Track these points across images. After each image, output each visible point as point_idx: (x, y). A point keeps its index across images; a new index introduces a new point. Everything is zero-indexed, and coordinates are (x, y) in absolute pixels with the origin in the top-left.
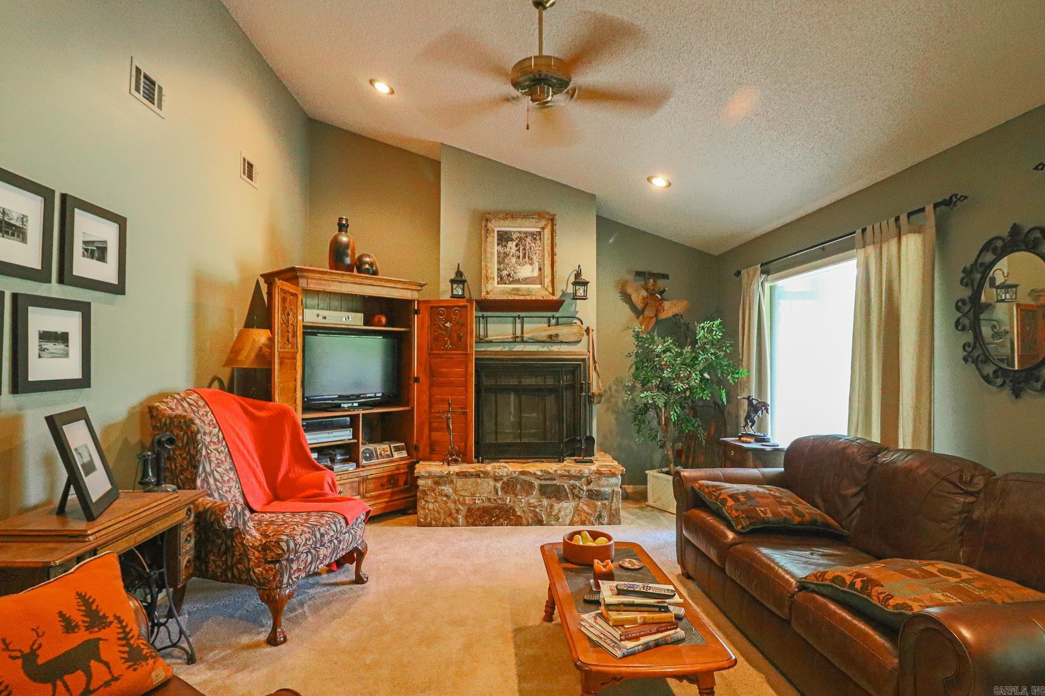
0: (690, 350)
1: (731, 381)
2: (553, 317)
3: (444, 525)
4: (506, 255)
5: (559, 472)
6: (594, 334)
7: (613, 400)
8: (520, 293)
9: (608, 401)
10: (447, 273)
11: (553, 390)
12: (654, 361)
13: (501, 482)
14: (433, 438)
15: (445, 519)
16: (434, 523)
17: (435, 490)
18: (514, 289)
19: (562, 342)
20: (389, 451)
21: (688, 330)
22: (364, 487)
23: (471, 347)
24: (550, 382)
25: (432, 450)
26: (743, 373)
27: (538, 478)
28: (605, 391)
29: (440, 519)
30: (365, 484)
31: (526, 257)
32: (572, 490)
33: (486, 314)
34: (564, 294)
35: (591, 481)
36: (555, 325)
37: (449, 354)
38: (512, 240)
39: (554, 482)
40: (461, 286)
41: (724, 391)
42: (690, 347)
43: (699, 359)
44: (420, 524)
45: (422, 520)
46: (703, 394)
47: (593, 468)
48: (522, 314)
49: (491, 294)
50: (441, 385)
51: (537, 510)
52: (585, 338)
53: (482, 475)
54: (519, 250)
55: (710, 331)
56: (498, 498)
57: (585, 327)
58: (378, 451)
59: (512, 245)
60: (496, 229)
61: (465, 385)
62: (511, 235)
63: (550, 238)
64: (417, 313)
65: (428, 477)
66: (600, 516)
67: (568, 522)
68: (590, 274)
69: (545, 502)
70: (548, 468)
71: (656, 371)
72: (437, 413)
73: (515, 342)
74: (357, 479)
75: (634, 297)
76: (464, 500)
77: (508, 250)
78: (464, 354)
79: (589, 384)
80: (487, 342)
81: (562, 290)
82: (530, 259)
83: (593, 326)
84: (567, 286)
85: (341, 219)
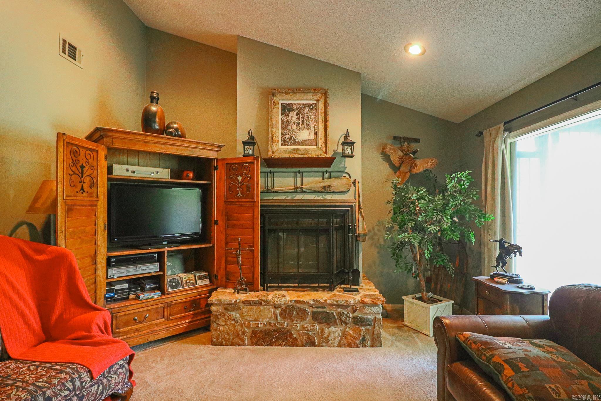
0: (441, 198)
1: (478, 224)
2: (327, 172)
3: (232, 344)
4: (289, 122)
5: (328, 302)
6: (360, 186)
7: (376, 237)
8: (300, 152)
9: (372, 238)
10: (242, 136)
11: (326, 231)
12: (410, 207)
13: (280, 309)
14: (228, 270)
15: (233, 339)
16: (224, 342)
17: (225, 315)
18: (294, 149)
19: (333, 192)
20: (194, 279)
21: (436, 182)
22: (169, 311)
23: (257, 195)
24: (323, 224)
25: (228, 279)
26: (490, 217)
27: (311, 306)
28: (370, 231)
29: (229, 339)
30: (169, 309)
31: (303, 123)
32: (340, 317)
33: (273, 170)
34: (335, 153)
35: (356, 310)
36: (327, 179)
37: (241, 202)
38: (293, 110)
39: (325, 310)
40: (252, 147)
41: (473, 233)
42: (441, 195)
43: (450, 205)
44: (213, 344)
45: (214, 340)
46: (453, 235)
47: (358, 297)
48: (302, 170)
49: (276, 153)
50: (234, 226)
51: (310, 333)
52: (352, 188)
53: (263, 303)
54: (298, 119)
55: (460, 181)
56: (277, 323)
57: (352, 180)
58: (184, 280)
59: (293, 114)
60: (281, 102)
61: (253, 228)
62: (292, 106)
63: (324, 108)
64: (216, 170)
65: (220, 304)
66: (364, 340)
67: (336, 344)
68: (356, 136)
69: (317, 327)
70: (320, 298)
71: (411, 216)
72: (230, 249)
73: (296, 192)
74: (161, 305)
75: (392, 157)
76: (249, 324)
77: (290, 118)
78: (251, 202)
79: (355, 226)
80: (273, 192)
81: (334, 150)
82: (308, 125)
83: (359, 179)
84: (338, 147)
85: (152, 93)
